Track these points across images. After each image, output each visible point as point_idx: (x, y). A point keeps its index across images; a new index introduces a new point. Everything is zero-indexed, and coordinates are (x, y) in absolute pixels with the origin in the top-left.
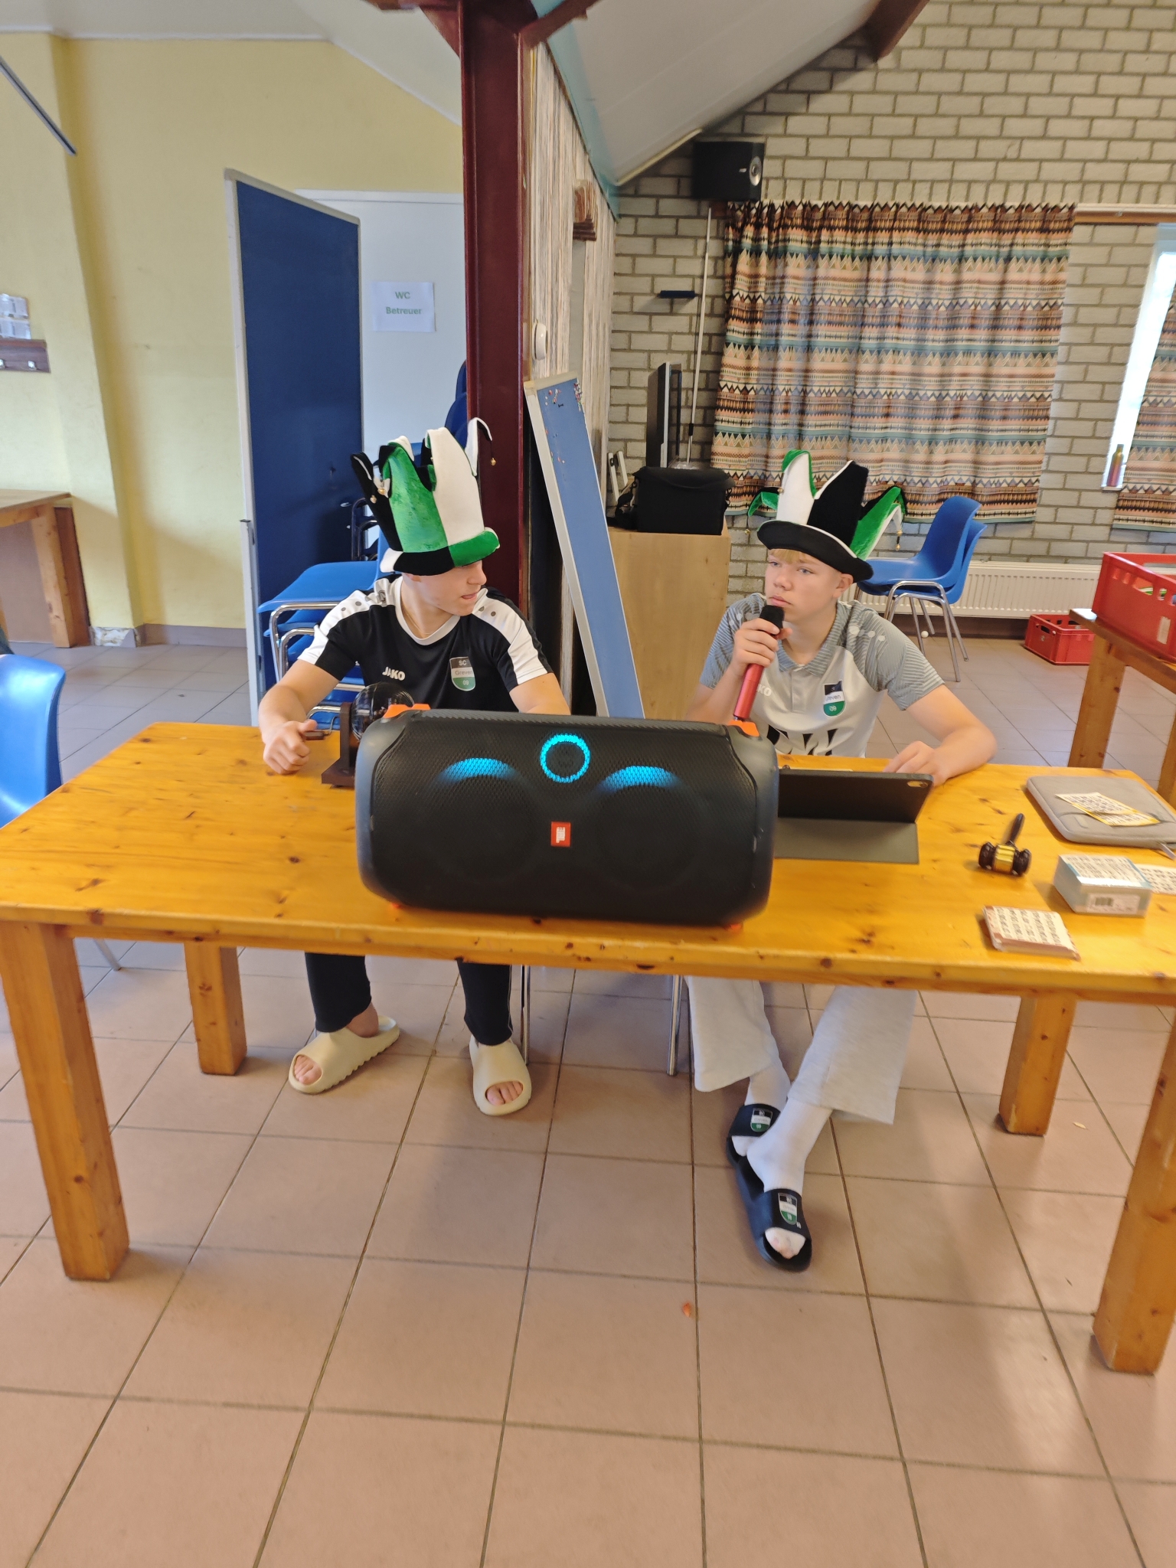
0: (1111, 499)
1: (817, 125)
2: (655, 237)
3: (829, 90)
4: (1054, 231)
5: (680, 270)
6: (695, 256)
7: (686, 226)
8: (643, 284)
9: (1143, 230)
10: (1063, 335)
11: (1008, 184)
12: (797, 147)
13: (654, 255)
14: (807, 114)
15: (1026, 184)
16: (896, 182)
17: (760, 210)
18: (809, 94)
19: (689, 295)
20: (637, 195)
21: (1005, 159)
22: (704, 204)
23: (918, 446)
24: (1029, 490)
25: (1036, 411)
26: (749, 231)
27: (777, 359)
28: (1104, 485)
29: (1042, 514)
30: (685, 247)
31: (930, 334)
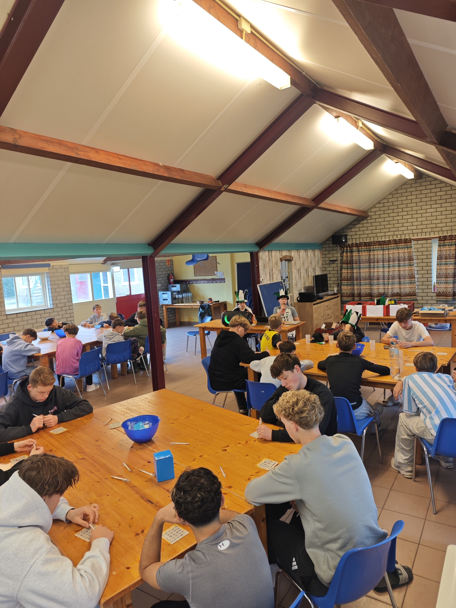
0: (435, 294)
1: (358, 229)
2: (329, 251)
3: (359, 224)
4: (407, 243)
5: (334, 256)
6: (337, 253)
7: (334, 248)
8: (327, 259)
9: (428, 241)
10: (415, 261)
11: (397, 235)
12: (354, 233)
13: (329, 254)
14: (355, 228)
15: (401, 235)
16: (374, 237)
17: (347, 245)
18: (355, 225)
19: (336, 260)
20: (325, 244)
21: (396, 231)
22: (338, 245)
23: (386, 285)
24: (414, 293)
25: (412, 277)
26: (345, 248)
27: (353, 270)
28: (433, 291)
29: (418, 298)
30: (335, 252)
31: (385, 264)
